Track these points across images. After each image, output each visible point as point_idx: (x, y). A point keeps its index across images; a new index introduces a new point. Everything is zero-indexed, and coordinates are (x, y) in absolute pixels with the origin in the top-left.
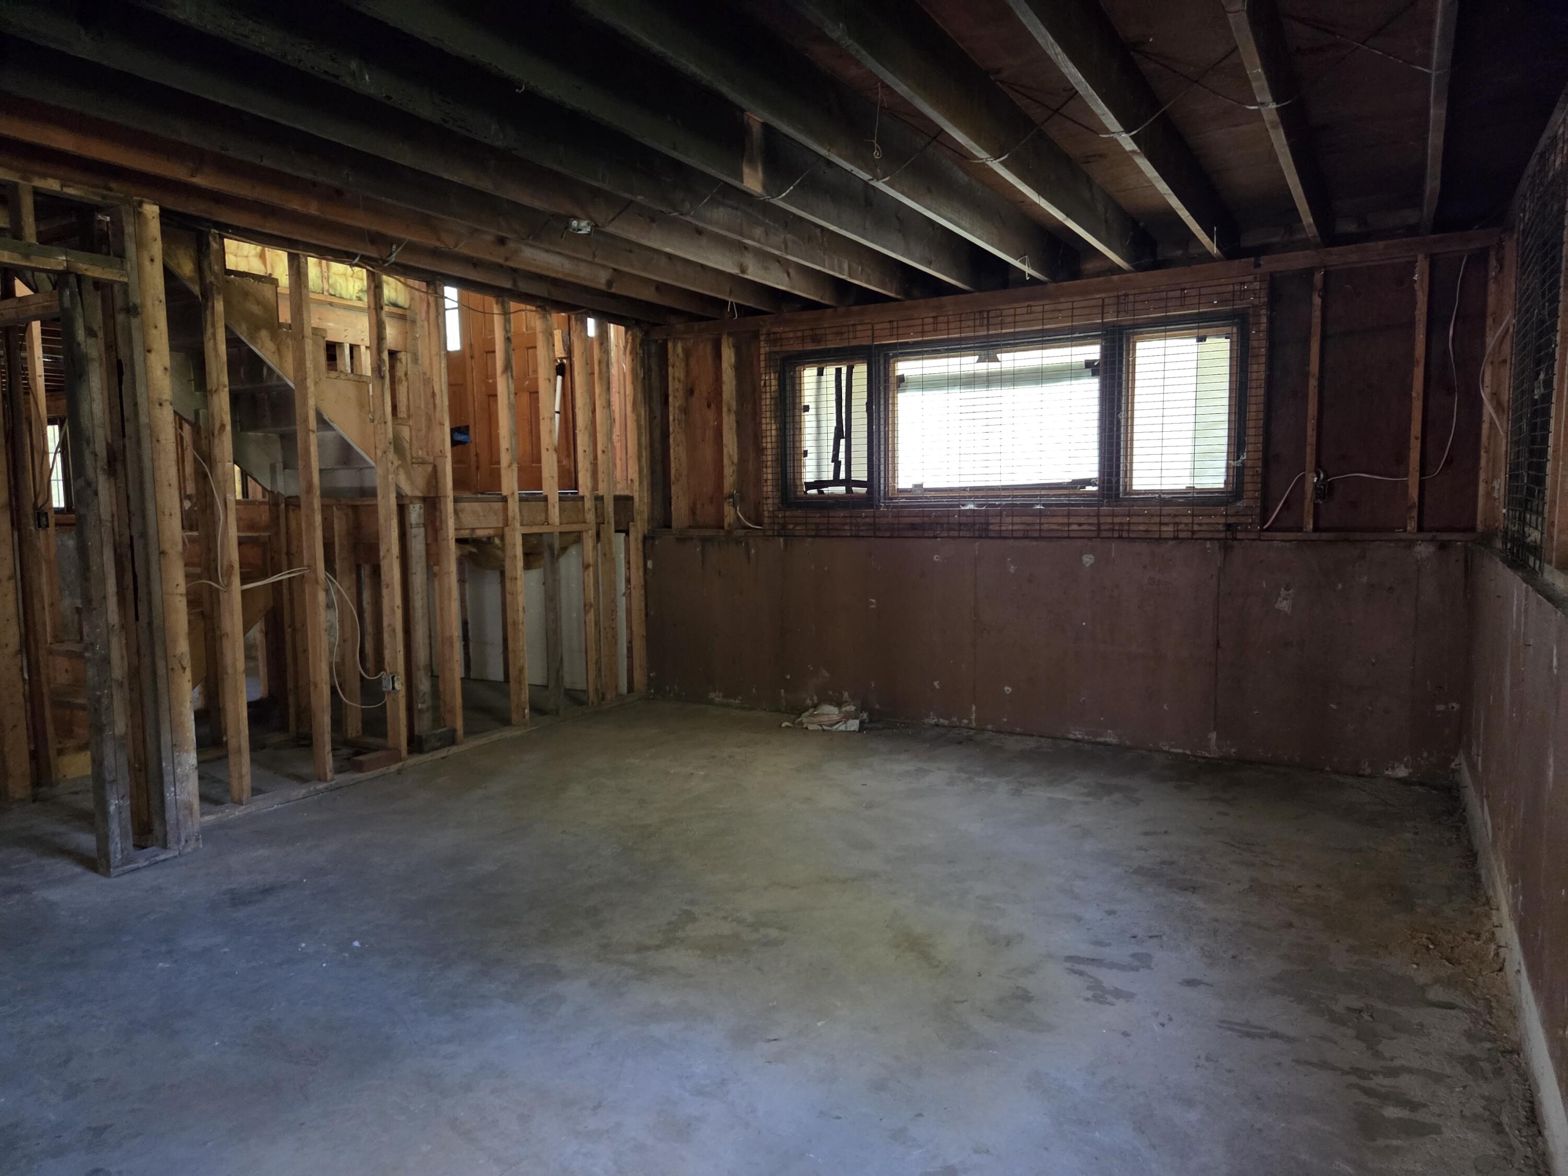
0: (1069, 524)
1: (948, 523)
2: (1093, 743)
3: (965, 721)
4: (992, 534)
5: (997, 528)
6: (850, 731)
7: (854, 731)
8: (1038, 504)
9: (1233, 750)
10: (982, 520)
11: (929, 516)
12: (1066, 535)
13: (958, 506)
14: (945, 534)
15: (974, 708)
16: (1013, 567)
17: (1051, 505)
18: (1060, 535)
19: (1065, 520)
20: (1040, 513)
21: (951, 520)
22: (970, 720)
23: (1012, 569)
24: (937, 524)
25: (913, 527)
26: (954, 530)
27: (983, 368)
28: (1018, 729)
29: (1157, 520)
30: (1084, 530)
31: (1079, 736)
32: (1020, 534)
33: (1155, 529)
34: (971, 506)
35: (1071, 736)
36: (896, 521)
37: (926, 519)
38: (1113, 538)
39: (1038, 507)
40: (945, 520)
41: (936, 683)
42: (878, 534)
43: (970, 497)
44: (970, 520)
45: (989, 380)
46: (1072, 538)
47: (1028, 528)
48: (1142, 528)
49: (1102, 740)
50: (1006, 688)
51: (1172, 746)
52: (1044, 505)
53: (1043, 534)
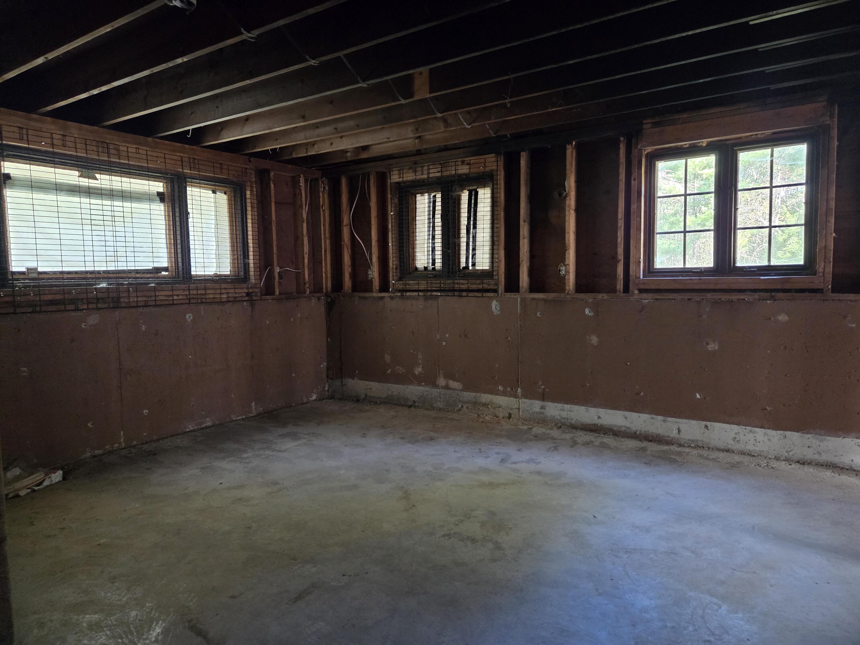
0: (173, 296)
1: (87, 299)
2: (200, 429)
3: (116, 445)
4: (123, 305)
5: (127, 300)
6: (56, 483)
7: (60, 481)
8: (152, 283)
9: (261, 409)
10: (115, 295)
11: (70, 293)
12: (171, 302)
13: (95, 284)
14: (85, 307)
15: (122, 433)
16: (144, 326)
17: (162, 284)
18: (167, 303)
19: (171, 293)
20: (155, 289)
21: (90, 295)
22: (120, 443)
23: (144, 328)
24: (78, 299)
25: (52, 302)
26: (92, 303)
27: (85, 182)
28: (154, 437)
29: (219, 291)
30: (180, 299)
31: (191, 428)
32: (142, 304)
33: (218, 297)
34: (104, 285)
35: (188, 430)
36: (38, 299)
37: (67, 296)
38: (198, 303)
39: (153, 285)
40: (84, 296)
41: (89, 425)
42: (18, 310)
43: (103, 278)
44: (105, 295)
45: (89, 192)
46: (176, 304)
47: (148, 299)
48: (211, 296)
49: (204, 425)
50: (145, 411)
51: (237, 416)
52: (156, 284)
53: (158, 303)
